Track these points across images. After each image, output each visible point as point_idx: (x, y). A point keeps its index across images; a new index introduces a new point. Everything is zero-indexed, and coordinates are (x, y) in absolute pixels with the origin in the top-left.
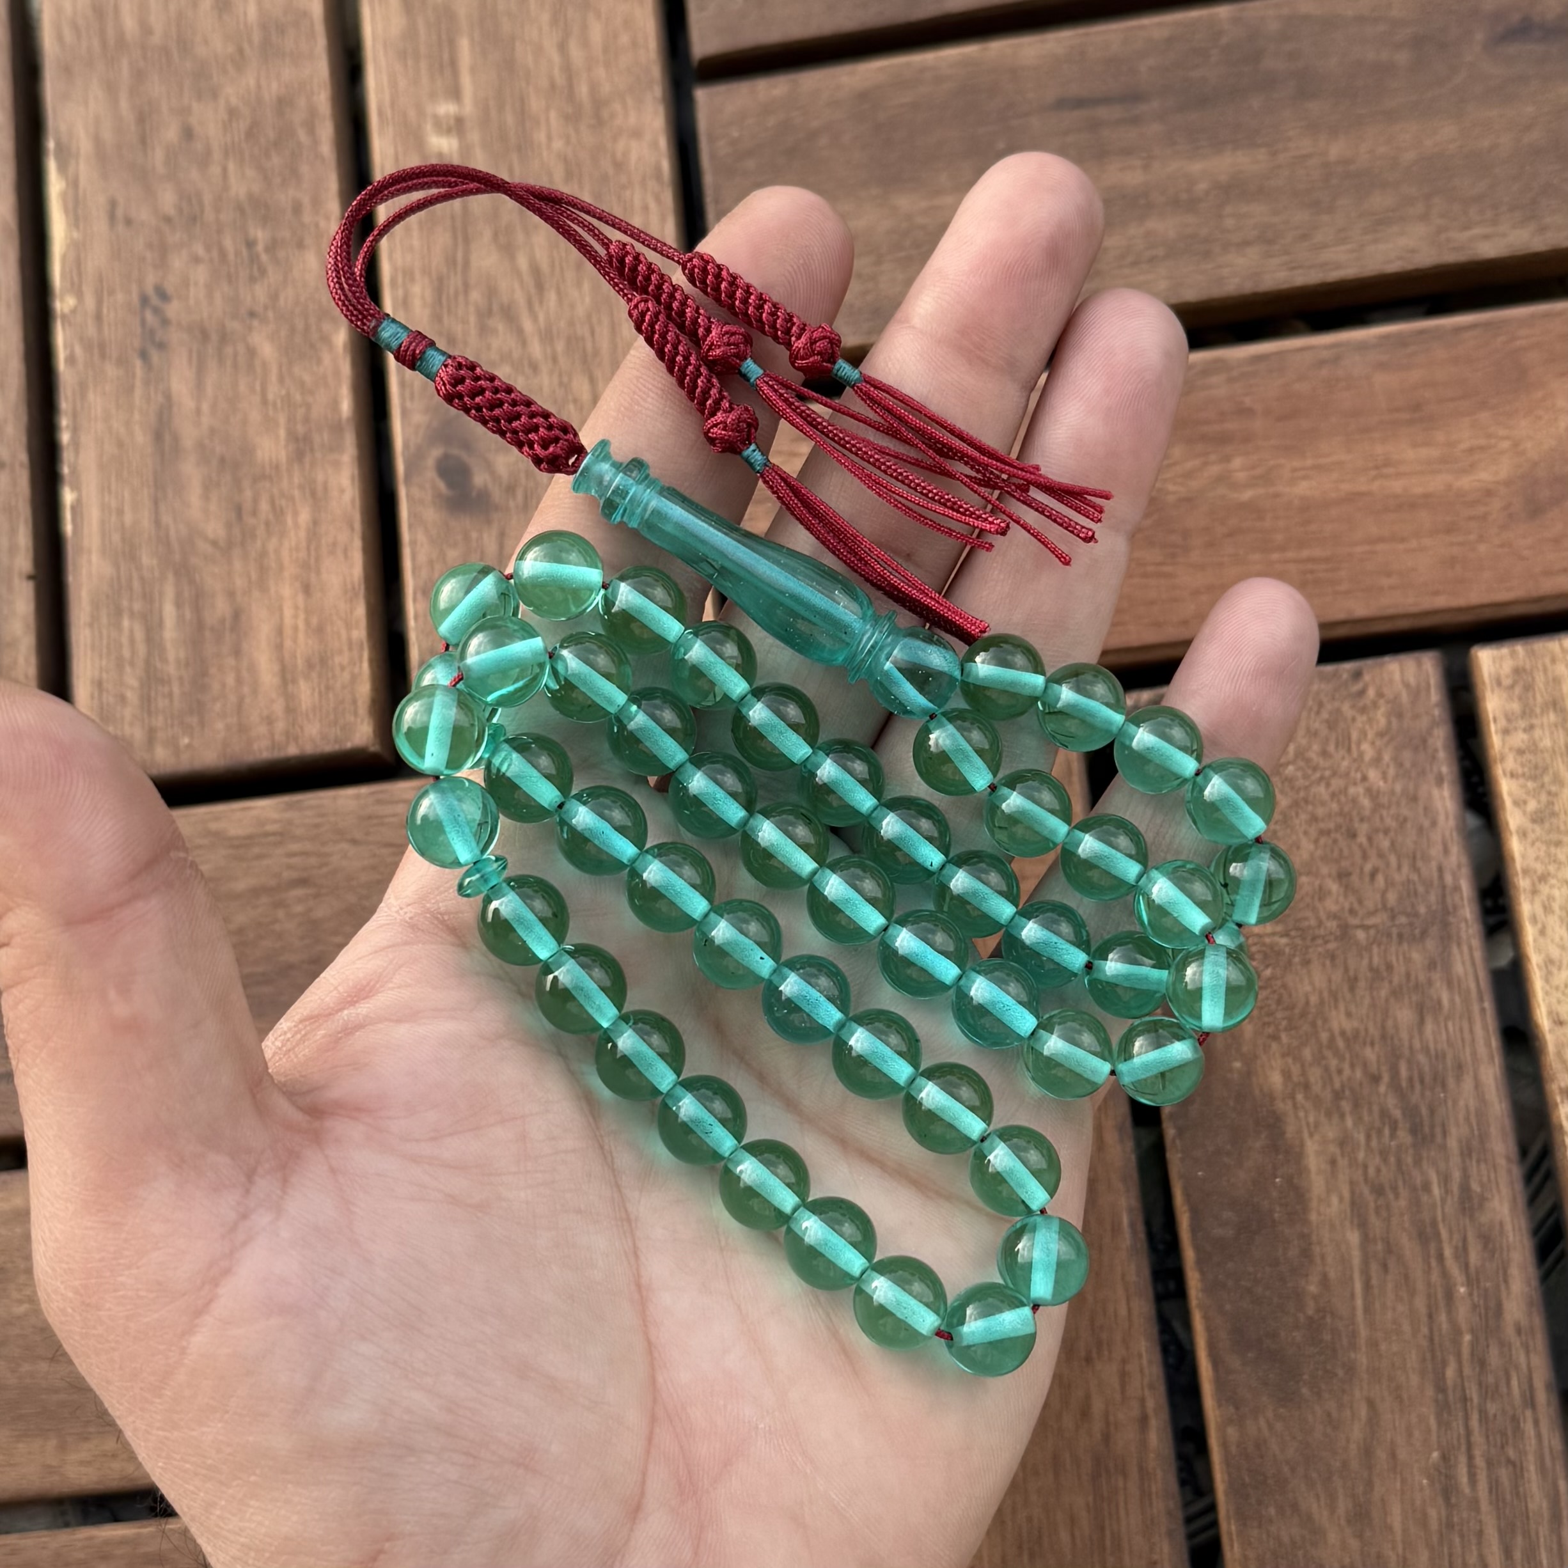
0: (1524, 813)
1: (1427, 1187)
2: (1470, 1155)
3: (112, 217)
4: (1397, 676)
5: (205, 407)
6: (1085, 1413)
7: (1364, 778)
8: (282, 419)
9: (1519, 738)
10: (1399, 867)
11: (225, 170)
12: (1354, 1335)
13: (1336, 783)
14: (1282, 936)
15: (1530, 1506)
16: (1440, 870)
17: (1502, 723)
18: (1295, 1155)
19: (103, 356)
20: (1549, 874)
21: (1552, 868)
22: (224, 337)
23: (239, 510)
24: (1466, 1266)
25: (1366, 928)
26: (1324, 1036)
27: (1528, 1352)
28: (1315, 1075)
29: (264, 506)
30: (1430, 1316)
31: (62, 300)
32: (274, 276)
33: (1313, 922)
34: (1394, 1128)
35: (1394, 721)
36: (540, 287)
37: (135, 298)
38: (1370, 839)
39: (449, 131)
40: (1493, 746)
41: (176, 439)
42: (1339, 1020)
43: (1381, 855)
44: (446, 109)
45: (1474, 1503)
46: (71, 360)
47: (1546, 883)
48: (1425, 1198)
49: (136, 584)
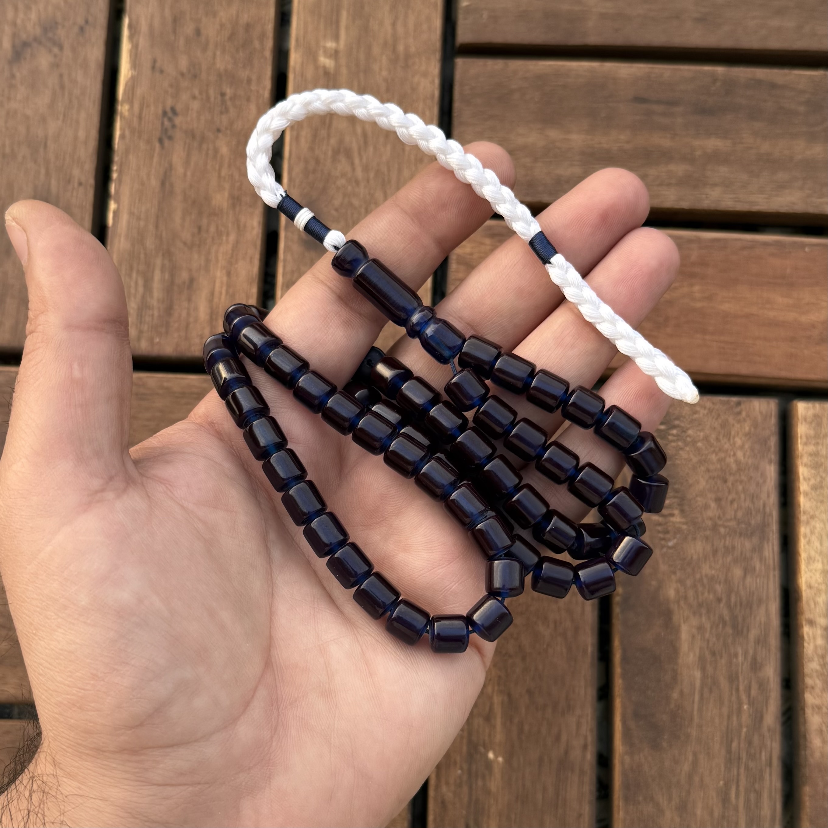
0: (808, 485)
1: (736, 655)
2: (758, 643)
3: (153, 68)
4: (757, 408)
5: (189, 173)
6: (558, 738)
7: (734, 455)
8: (227, 186)
9: (811, 448)
10: (745, 500)
11: (214, 55)
12: (691, 719)
13: (722, 455)
14: (684, 523)
15: (762, 813)
16: (764, 506)
17: (804, 439)
18: (677, 630)
19: (140, 137)
20: (815, 515)
21: (817, 513)
22: (203, 139)
23: (200, 228)
24: (749, 696)
25: (725, 527)
26: (698, 576)
27: (772, 741)
28: (691, 593)
29: (212, 229)
30: (729, 717)
31: (122, 105)
32: (233, 112)
33: (700, 520)
34: (725, 624)
35: (753, 430)
36: (366, 143)
37: (160, 112)
38: (733, 484)
39: (330, 56)
40: (798, 449)
41: (172, 185)
42: (706, 570)
43: (737, 493)
44: (331, 45)
45: (736, 809)
46: (122, 136)
47: (813, 519)
48: (735, 660)
49: (142, 256)
